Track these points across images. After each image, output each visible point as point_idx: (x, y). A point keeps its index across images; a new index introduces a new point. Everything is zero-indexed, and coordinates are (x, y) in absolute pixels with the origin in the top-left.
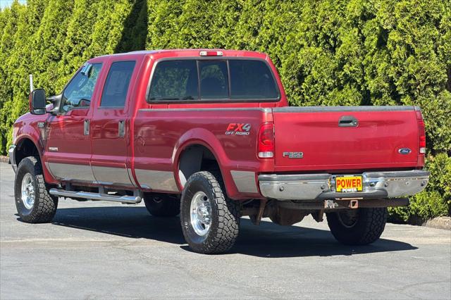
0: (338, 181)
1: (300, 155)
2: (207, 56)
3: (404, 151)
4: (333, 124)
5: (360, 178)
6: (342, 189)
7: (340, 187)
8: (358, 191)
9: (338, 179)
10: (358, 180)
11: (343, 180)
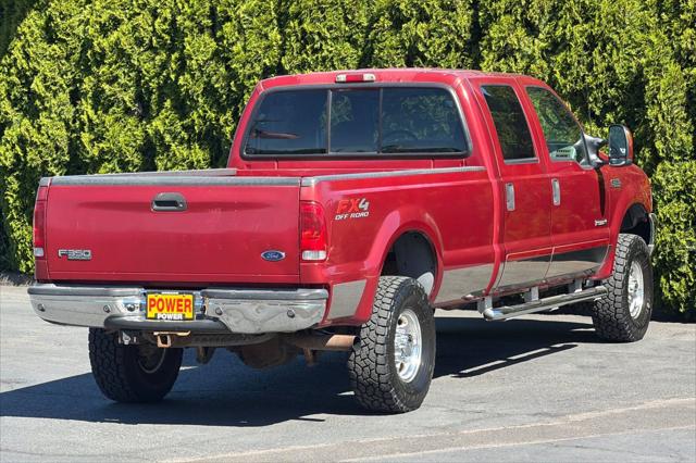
0: (152, 300)
1: (86, 254)
2: (347, 82)
3: (271, 256)
4: (143, 207)
5: (190, 297)
6: (156, 315)
7: (155, 310)
8: (184, 319)
9: (150, 296)
10: (187, 300)
11: (160, 300)
